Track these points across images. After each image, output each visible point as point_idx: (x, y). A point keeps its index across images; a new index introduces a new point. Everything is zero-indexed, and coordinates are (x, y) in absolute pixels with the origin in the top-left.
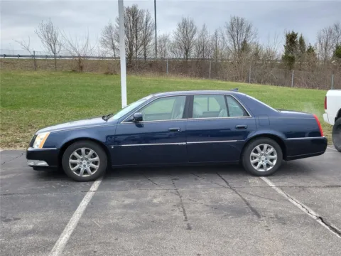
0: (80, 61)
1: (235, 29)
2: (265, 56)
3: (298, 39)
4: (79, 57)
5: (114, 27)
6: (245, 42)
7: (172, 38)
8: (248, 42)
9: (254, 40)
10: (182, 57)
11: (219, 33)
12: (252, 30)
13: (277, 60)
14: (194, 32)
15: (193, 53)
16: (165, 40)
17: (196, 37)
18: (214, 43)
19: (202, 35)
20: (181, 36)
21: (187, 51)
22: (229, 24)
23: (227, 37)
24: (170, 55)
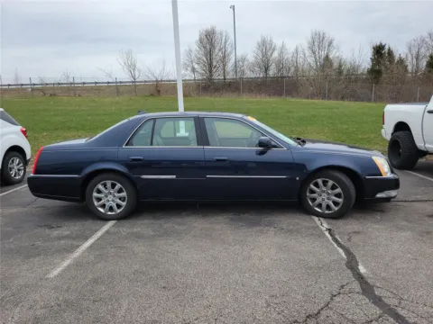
0: (157, 86)
1: (316, 43)
2: (349, 70)
3: (386, 50)
4: (157, 81)
5: (194, 50)
6: (327, 56)
7: (251, 58)
8: (331, 57)
9: (337, 54)
10: (261, 76)
11: (300, 49)
12: (334, 43)
13: (362, 74)
14: (274, 50)
15: (272, 72)
16: (243, 60)
17: (276, 54)
18: (294, 59)
19: (282, 53)
20: (260, 54)
21: (267, 69)
22: (310, 39)
23: (308, 53)
24: (249, 74)
